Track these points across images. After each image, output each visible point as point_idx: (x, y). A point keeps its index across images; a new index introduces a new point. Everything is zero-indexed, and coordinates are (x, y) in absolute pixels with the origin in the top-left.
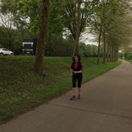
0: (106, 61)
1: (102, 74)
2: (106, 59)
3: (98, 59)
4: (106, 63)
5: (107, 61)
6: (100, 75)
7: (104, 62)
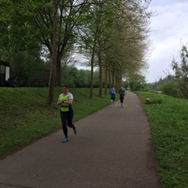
0: (103, 93)
1: (93, 112)
2: (104, 89)
3: (91, 90)
4: (103, 96)
5: (106, 93)
6: (89, 114)
7: (100, 95)
